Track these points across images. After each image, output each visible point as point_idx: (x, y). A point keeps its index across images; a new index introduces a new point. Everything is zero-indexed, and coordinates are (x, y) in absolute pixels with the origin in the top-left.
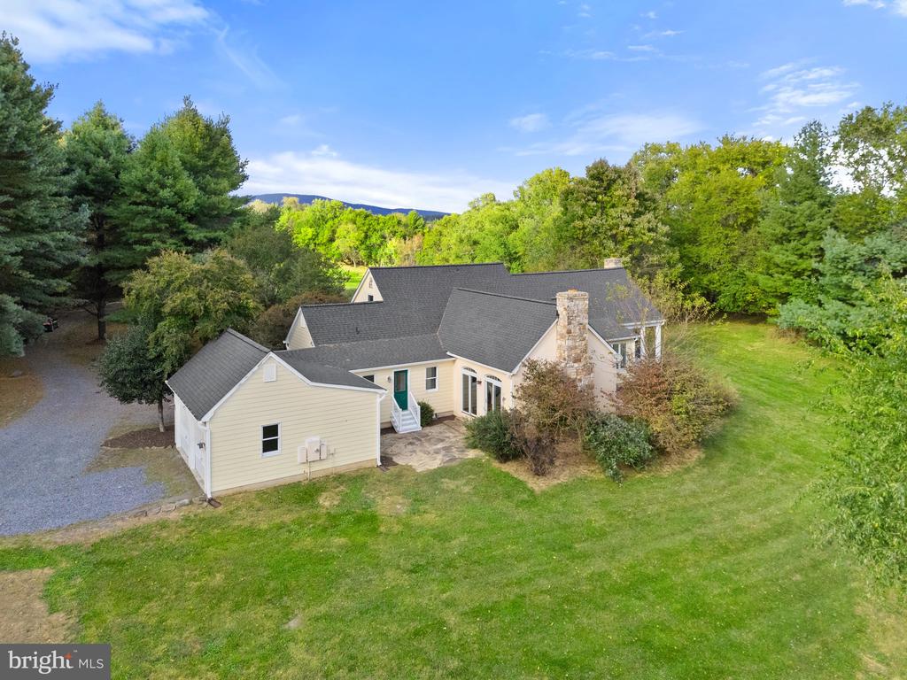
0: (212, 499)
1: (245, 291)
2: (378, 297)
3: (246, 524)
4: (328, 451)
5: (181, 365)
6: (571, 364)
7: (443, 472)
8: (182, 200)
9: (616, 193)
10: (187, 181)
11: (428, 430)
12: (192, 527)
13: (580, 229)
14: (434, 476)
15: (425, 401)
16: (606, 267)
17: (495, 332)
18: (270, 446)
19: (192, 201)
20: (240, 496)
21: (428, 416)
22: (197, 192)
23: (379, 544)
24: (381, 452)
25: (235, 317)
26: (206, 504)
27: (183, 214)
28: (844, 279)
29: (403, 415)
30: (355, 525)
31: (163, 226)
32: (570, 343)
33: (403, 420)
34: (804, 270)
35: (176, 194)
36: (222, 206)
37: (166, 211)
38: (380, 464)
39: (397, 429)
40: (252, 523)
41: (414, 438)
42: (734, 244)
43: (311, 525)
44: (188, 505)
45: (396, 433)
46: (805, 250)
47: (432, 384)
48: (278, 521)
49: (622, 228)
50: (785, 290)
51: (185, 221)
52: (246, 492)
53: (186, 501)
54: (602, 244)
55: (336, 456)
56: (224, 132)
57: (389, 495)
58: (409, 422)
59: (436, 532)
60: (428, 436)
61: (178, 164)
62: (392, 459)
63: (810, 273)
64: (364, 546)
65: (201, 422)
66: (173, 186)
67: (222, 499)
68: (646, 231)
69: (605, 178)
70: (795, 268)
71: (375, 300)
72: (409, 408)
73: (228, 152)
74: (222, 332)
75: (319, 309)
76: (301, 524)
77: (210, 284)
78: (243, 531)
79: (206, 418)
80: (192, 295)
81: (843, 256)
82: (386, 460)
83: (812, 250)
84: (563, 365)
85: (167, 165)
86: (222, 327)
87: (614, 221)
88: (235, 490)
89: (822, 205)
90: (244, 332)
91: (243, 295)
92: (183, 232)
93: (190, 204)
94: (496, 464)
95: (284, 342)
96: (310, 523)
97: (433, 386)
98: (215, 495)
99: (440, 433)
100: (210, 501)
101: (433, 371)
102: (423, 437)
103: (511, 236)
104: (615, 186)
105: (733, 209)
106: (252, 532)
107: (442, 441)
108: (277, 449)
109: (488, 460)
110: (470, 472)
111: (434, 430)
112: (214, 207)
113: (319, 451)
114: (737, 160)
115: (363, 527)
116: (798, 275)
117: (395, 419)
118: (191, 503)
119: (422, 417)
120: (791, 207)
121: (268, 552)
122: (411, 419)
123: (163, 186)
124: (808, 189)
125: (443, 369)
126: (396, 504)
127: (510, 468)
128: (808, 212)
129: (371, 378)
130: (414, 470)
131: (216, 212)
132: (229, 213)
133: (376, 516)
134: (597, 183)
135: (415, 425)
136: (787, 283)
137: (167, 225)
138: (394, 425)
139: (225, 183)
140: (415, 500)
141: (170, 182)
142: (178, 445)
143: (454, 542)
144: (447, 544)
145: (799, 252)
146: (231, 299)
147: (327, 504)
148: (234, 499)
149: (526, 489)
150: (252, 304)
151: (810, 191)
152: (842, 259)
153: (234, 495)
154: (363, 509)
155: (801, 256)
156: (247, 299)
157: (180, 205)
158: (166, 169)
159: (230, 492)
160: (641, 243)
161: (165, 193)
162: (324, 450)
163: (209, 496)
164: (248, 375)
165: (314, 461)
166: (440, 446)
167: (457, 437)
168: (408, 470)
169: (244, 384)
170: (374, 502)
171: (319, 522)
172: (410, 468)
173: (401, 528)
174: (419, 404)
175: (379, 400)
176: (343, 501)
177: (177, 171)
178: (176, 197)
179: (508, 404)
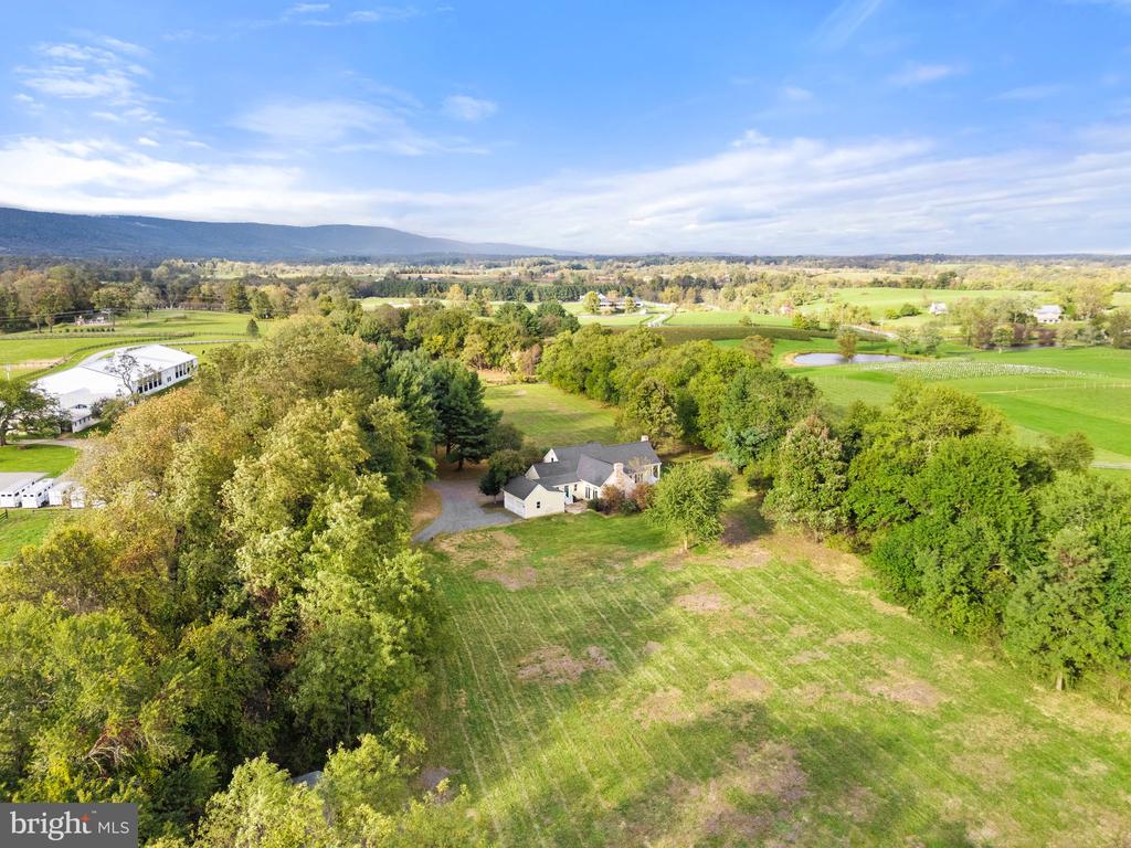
2: (556, 460)
4: (552, 507)
6: (618, 484)
7: (582, 514)
11: (575, 503)
14: (579, 515)
15: (574, 495)
17: (595, 474)
18: (539, 507)
20: (534, 519)
21: (575, 500)
24: (564, 509)
29: (568, 499)
30: (562, 525)
32: (618, 478)
38: (564, 512)
41: (572, 505)
45: (567, 504)
55: (554, 509)
57: (568, 520)
58: (570, 501)
67: (529, 518)
72: (570, 497)
82: (566, 511)
84: (615, 485)
94: (595, 512)
97: (576, 490)
99: (580, 504)
100: (527, 519)
101: (576, 485)
102: (575, 505)
108: (541, 508)
109: (593, 512)
110: (589, 515)
111: (577, 504)
113: (550, 508)
117: (566, 500)
119: (573, 500)
125: (579, 484)
127: (598, 513)
129: (558, 488)
133: (567, 524)
135: (572, 502)
138: (566, 502)
140: (575, 521)
147: (553, 520)
149: (603, 518)
153: (532, 518)
165: (550, 511)
166: (580, 507)
167: (584, 505)
170: (565, 521)
172: (573, 513)
174: (572, 496)
175: (561, 495)
179: (599, 496)
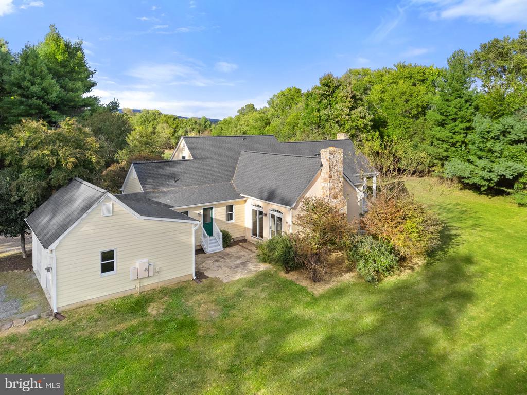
0: (58, 313)
1: (89, 150)
2: (189, 157)
3: (86, 334)
4: (155, 269)
5: (38, 206)
6: (332, 199)
7: (243, 282)
8: (48, 94)
9: (340, 95)
10: (50, 81)
11: (228, 250)
12: (39, 340)
13: (317, 117)
15: (226, 229)
16: (338, 139)
17: (276, 179)
18: (107, 267)
19: (55, 94)
20: (82, 309)
22: (58, 89)
23: (199, 347)
24: (196, 268)
25: (82, 169)
26: (52, 318)
27: (48, 104)
28: (488, 145)
29: (210, 240)
30: (177, 330)
31: (34, 112)
32: (331, 184)
33: (210, 244)
34: (457, 142)
35: (43, 89)
36: (78, 99)
37: (35, 101)
38: (195, 278)
39: (206, 250)
40: (91, 333)
42: (409, 127)
43: (141, 332)
44: (36, 319)
45: (205, 253)
46: (457, 129)
47: (230, 217)
48: (113, 330)
49: (344, 116)
50: (445, 154)
51: (50, 109)
52: (87, 306)
53: (35, 316)
54: (331, 127)
55: (160, 273)
56: (79, 49)
57: (204, 303)
58: (214, 245)
59: (244, 333)
60: (228, 254)
61: (44, 69)
62: (204, 273)
63: (460, 143)
64: (187, 349)
65: (48, 251)
66: (40, 84)
67: (66, 312)
68: (359, 118)
69: (332, 85)
70: (451, 141)
71: (186, 158)
72: (214, 234)
73: (81, 64)
74: (71, 180)
75: (147, 164)
76: (133, 331)
77: (61, 144)
78: (83, 341)
79: (53, 247)
80: (47, 152)
81: (488, 130)
82: (200, 275)
83: (461, 129)
84: (326, 200)
85: (36, 70)
86: (71, 176)
87: (339, 112)
88: (78, 305)
89: (466, 101)
90: (89, 180)
91: (88, 153)
92: (48, 116)
93: (53, 96)
94: (282, 274)
95: (121, 190)
96: (140, 331)
97: (231, 219)
98: (60, 311)
99: (238, 252)
100: (56, 315)
101: (230, 208)
102: (226, 255)
103: (266, 128)
104: (338, 90)
105: (409, 105)
106: (90, 342)
107: (240, 258)
108: (113, 270)
109: (276, 271)
110: (263, 281)
112: (71, 100)
113: (147, 270)
114: (407, 77)
115: (185, 332)
116: (453, 145)
117: (204, 243)
118: (39, 317)
119: (224, 241)
120: (447, 103)
121: (104, 360)
122: (215, 242)
123: (33, 84)
124: (458, 91)
125: (238, 206)
126: (210, 310)
127: (292, 276)
128: (459, 105)
129: (186, 213)
130: (221, 281)
131: (73, 104)
132: (82, 104)
133: (194, 322)
134: (327, 88)
135: (219, 247)
136: (446, 151)
137: (37, 111)
138: (204, 247)
139: (79, 84)
140: (225, 306)
141: (38, 81)
142: (35, 269)
143: (260, 342)
144: (255, 344)
145: (453, 131)
146: (78, 156)
147: (154, 312)
148: (76, 313)
149: (308, 293)
150: (94, 160)
151: (459, 93)
152: (487, 132)
153: (76, 308)
154: (184, 316)
155: (454, 133)
156: (91, 155)
157: (46, 97)
158: (36, 72)
159: (74, 307)
160: (356, 126)
161: (35, 89)
162: (151, 268)
163: (55, 311)
164: (89, 211)
165: (143, 278)
166: (238, 262)
167: (250, 255)
168: (217, 282)
169: (85, 218)
170: (192, 309)
171: (148, 329)
172: (217, 280)
173: (216, 332)
174: (221, 232)
175: (194, 229)
176: (167, 309)
177: (43, 73)
178: (43, 91)
